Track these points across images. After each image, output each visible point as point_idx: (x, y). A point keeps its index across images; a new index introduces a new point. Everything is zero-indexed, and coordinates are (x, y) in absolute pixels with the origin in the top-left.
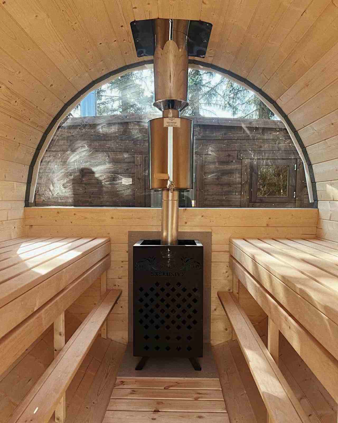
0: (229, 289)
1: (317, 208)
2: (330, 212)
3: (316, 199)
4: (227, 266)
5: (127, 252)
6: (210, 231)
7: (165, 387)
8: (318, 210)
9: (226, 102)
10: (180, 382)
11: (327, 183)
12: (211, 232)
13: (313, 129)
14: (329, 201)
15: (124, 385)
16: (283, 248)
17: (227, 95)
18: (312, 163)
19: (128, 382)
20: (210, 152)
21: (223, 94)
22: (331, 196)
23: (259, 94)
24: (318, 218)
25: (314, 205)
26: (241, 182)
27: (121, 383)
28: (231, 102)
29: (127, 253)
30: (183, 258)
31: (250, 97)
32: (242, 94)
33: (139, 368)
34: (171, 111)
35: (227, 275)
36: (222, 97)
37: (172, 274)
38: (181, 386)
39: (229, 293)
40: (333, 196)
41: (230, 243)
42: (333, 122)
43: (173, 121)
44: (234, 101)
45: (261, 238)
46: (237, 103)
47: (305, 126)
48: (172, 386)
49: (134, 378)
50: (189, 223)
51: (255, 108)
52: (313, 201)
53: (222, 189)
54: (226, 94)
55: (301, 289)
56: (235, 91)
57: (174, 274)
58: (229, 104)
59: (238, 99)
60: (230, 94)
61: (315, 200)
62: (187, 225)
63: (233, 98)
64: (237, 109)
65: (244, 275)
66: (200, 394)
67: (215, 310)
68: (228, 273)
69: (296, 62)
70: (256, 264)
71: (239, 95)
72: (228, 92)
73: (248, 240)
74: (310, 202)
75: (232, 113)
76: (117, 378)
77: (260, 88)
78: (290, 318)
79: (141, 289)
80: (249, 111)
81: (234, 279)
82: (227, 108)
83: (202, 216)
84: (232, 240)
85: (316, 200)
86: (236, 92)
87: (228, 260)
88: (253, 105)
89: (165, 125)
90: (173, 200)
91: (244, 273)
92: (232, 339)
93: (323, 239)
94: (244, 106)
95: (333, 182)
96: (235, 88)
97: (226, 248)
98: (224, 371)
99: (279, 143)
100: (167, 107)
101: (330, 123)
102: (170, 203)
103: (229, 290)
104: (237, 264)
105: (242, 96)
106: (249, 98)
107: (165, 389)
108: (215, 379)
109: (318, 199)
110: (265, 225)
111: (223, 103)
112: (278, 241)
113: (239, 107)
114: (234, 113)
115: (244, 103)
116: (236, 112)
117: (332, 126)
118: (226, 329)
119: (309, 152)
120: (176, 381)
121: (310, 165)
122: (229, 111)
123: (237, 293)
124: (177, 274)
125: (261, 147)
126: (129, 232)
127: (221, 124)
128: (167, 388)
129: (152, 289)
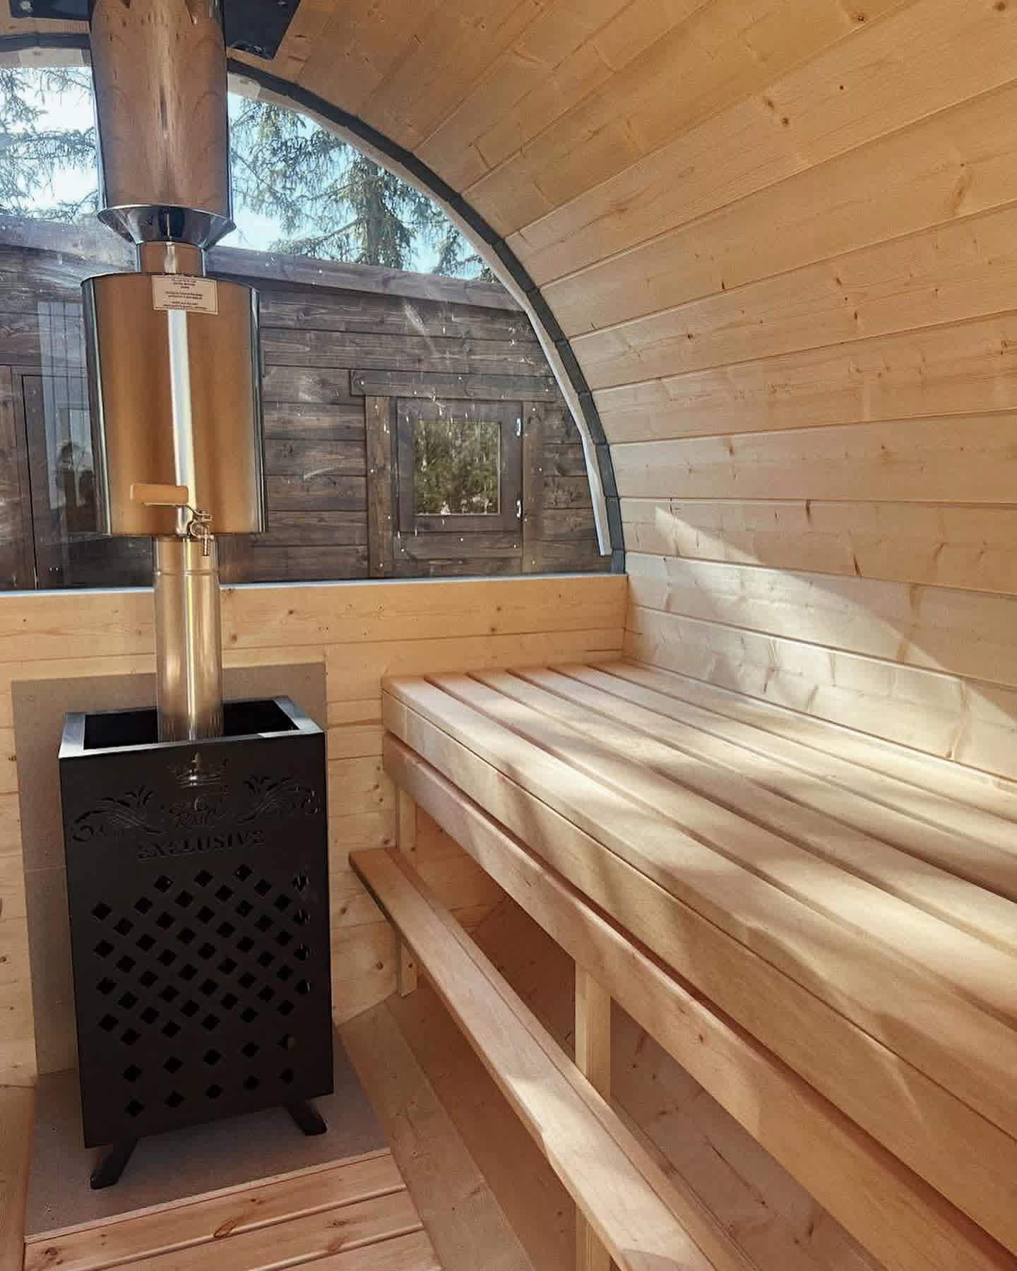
0: (387, 838)
1: (624, 572)
2: (669, 589)
3: (618, 545)
4: (379, 769)
5: (13, 759)
6: (320, 659)
7: (216, 1227)
8: (628, 578)
9: (263, 186)
10: (263, 1194)
11: (660, 506)
12: (323, 665)
13: (624, 341)
14: (662, 557)
15: (59, 1263)
16: (572, 719)
17: (263, 162)
18: (610, 439)
19: (71, 1247)
20: (304, 392)
21: (250, 159)
22: (673, 546)
23: (450, 207)
24: (628, 604)
25: (616, 562)
26: (367, 471)
27: (49, 1256)
28: (278, 187)
29: (14, 764)
30: (253, 782)
31: (335, 177)
32: (313, 166)
33: (105, 1178)
34: (171, 246)
35: (376, 795)
36: (249, 167)
37: (216, 840)
38: (270, 1210)
39: (386, 849)
40: (675, 541)
41: (387, 694)
42: (691, 330)
43: (192, 290)
44: (288, 185)
45: (478, 671)
46: (297, 194)
47: (596, 330)
48: (241, 1220)
49: (96, 1223)
50: (243, 641)
51: (353, 217)
52: (609, 552)
53: (308, 491)
54: (260, 159)
55: (754, 933)
56: (290, 153)
57: (225, 839)
58: (274, 194)
59: (301, 179)
60: (275, 160)
61: (613, 549)
62: (236, 645)
63: (285, 176)
64: (297, 212)
65: (462, 816)
66: (342, 1223)
67: (344, 911)
68: (379, 790)
69: (596, 133)
70: (524, 796)
71: (303, 167)
72: (268, 154)
73: (442, 683)
74: (602, 553)
75: (283, 221)
76: (27, 1241)
77: (457, 190)
78: (696, 1005)
79: (102, 911)
80: (337, 223)
81: (403, 808)
82: (264, 205)
83: (291, 612)
84: (391, 686)
85: (620, 549)
86: (292, 156)
87: (377, 749)
88: (347, 203)
89: (158, 304)
90: (197, 573)
91: (462, 808)
92: (397, 993)
93: (645, 666)
94: (321, 202)
95: (679, 504)
96: (289, 144)
97: (374, 710)
98: (398, 1114)
99: (471, 352)
100: (155, 228)
101: (682, 333)
102: (189, 581)
103: (386, 842)
104: (423, 768)
105: (311, 172)
106: (333, 182)
107: (217, 1238)
108: (376, 1153)
109: (627, 547)
110: (487, 631)
111: (253, 185)
112: (531, 682)
113: (307, 208)
114: (290, 225)
115: (321, 196)
116: (297, 222)
117: (688, 342)
118: (380, 966)
119: (601, 407)
120: (249, 1196)
121: (602, 444)
122: (271, 215)
123: (413, 849)
124: (235, 839)
125: (420, 361)
126: (13, 683)
127: (292, 279)
128: (223, 1233)
129: (143, 905)
